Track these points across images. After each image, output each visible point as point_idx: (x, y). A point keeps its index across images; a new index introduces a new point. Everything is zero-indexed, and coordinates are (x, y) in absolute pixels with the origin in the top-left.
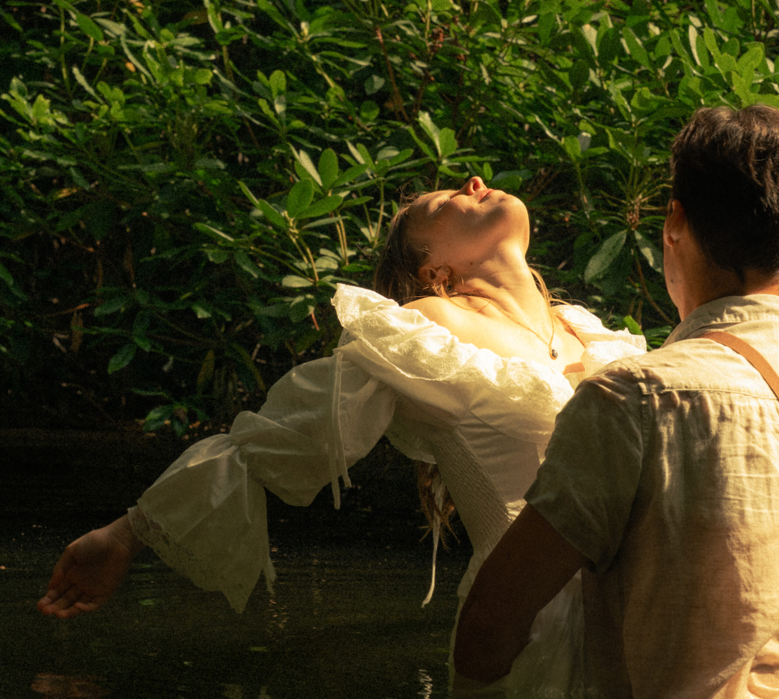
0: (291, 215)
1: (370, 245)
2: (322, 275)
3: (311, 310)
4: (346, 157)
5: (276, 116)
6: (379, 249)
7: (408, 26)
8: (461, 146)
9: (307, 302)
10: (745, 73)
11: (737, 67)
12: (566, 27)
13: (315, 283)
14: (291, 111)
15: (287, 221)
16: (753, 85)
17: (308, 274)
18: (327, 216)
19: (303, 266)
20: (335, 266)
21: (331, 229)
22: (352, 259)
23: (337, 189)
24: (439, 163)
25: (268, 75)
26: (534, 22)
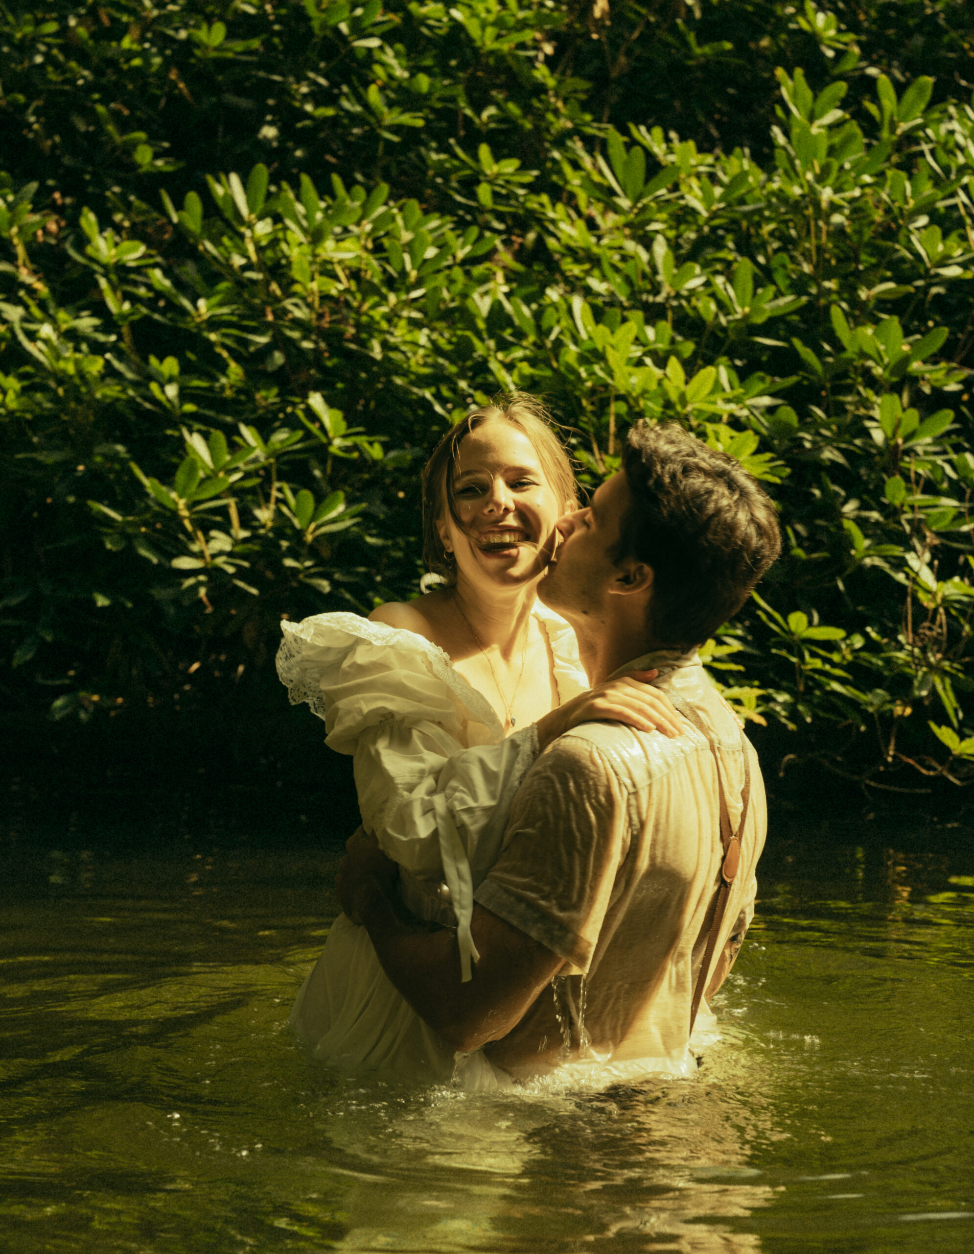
0: (181, 497)
1: (263, 526)
2: (214, 556)
3: (202, 591)
4: (237, 439)
5: (168, 400)
6: (272, 529)
7: (296, 305)
8: (349, 426)
9: (200, 584)
10: (622, 346)
11: (612, 340)
12: (453, 300)
13: (206, 563)
14: (185, 395)
15: (176, 504)
16: (630, 359)
17: (200, 555)
18: (217, 497)
19: (195, 548)
20: (228, 548)
21: (223, 511)
22: (245, 540)
23: (230, 472)
24: (330, 443)
25: (161, 360)
26: (423, 296)
